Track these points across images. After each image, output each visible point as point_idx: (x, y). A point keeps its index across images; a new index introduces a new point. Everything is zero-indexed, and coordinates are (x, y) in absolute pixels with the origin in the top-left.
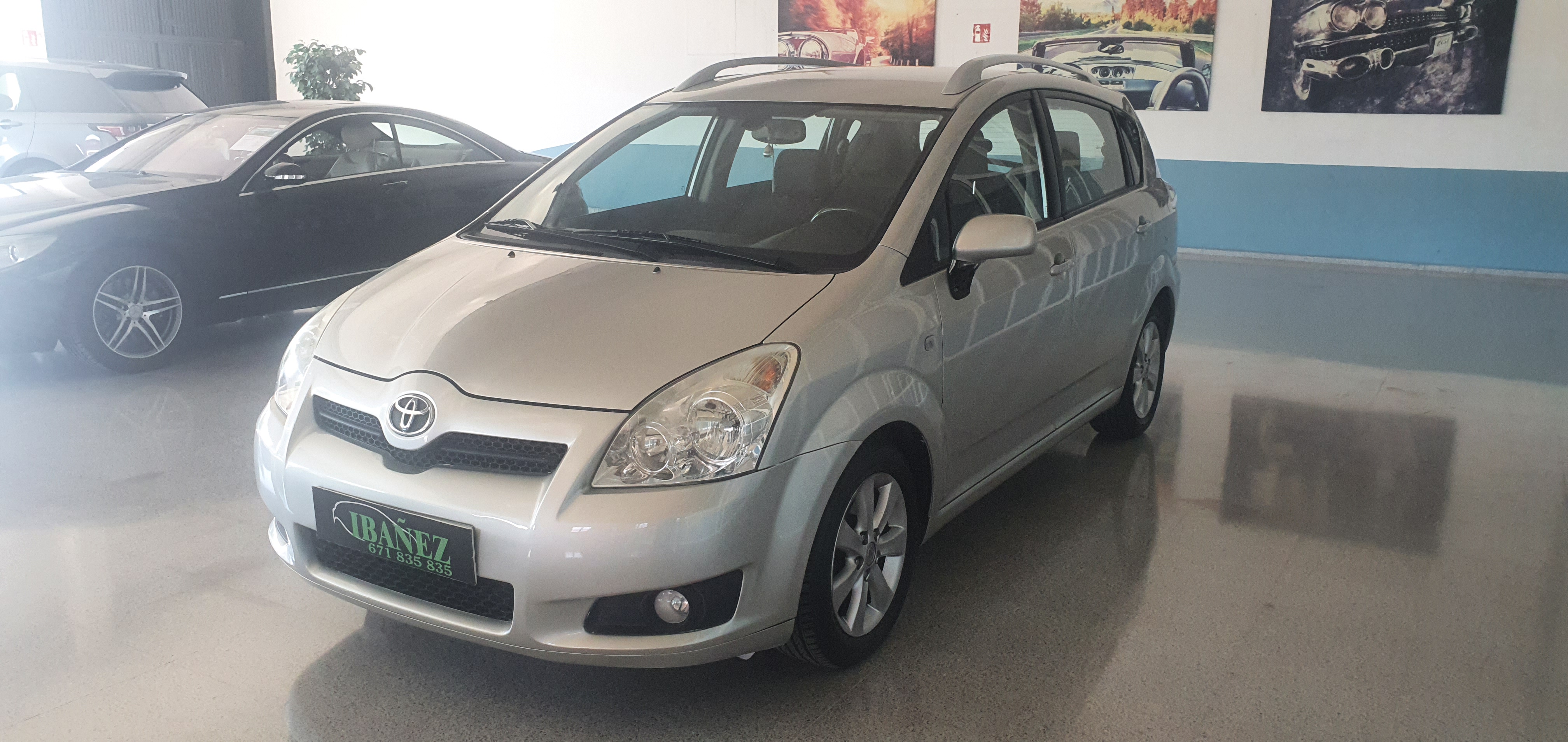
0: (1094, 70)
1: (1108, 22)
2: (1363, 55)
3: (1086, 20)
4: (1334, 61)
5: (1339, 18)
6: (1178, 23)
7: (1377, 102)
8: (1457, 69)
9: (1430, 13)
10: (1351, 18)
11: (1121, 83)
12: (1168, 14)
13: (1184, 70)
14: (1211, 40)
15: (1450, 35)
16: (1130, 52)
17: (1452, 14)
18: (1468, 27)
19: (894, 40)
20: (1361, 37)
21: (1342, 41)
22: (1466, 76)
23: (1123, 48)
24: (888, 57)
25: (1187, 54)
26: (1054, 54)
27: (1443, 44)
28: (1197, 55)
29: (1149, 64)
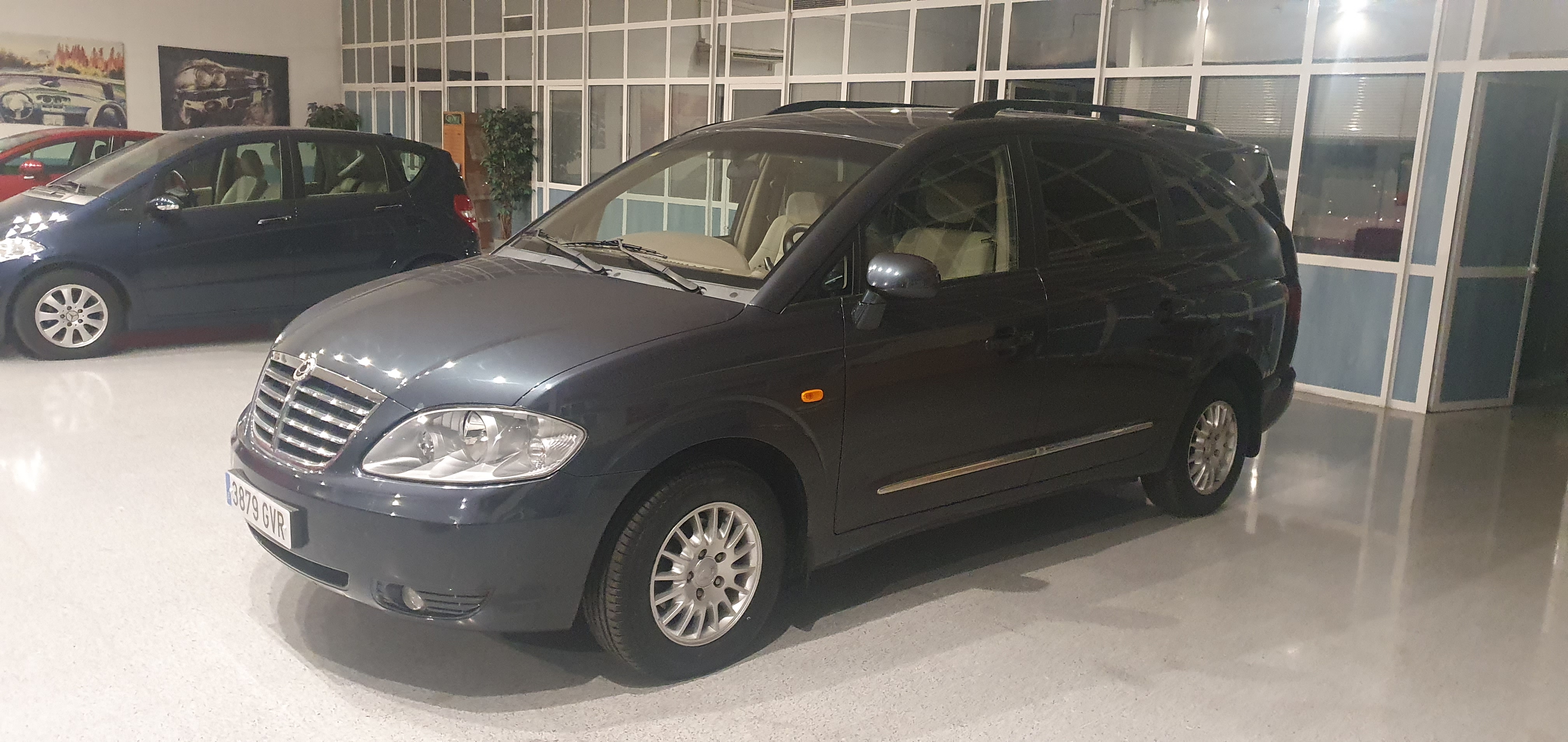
0: (39, 98)
1: (45, 65)
2: (217, 100)
3: (26, 62)
4: (202, 103)
5: (201, 78)
6: (98, 71)
8: (266, 111)
9: (248, 79)
10: (208, 79)
11: (61, 107)
12: (91, 65)
13: (106, 102)
14: (123, 84)
15: (260, 93)
16: (65, 87)
17: (259, 80)
18: (268, 89)
20: (215, 90)
21: (204, 91)
23: (59, 83)
25: (108, 91)
27: (257, 97)
28: (114, 93)
29: (81, 96)
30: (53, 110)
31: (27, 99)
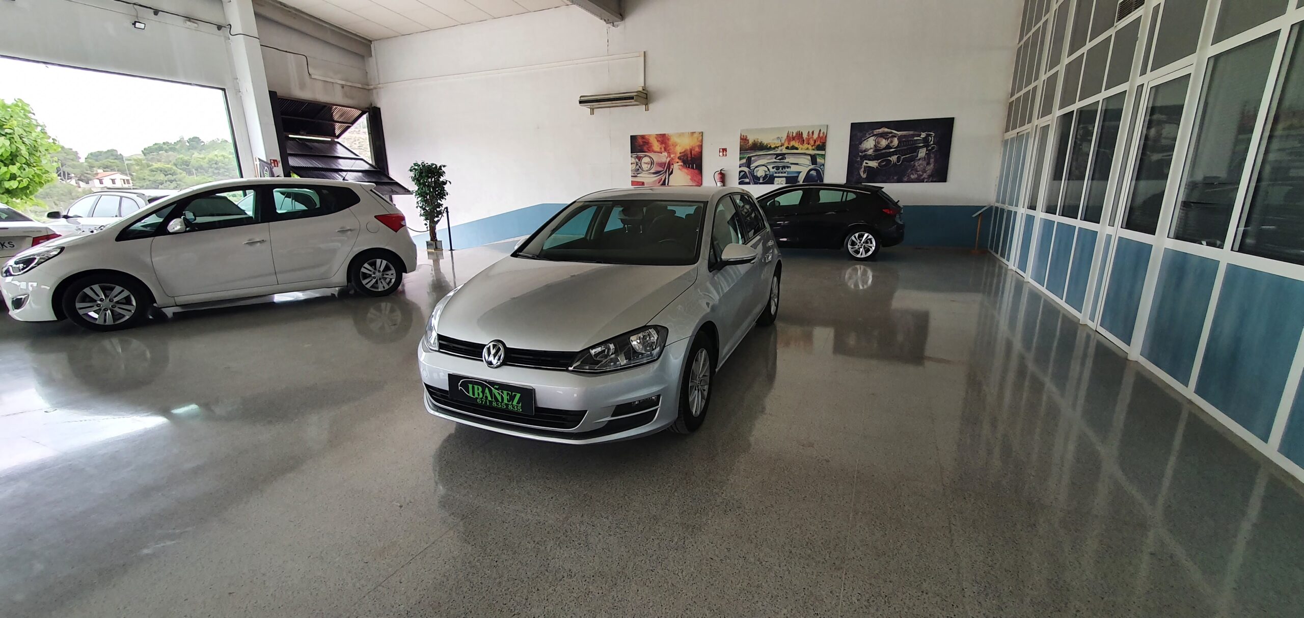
0: (773, 168)
1: (779, 146)
2: (889, 158)
3: (769, 146)
4: (877, 161)
5: (879, 143)
6: (810, 147)
7: (895, 178)
8: (928, 164)
9: (916, 140)
10: (884, 143)
11: (785, 173)
12: (805, 142)
13: (812, 167)
14: (824, 153)
15: (925, 149)
16: (789, 159)
17: (925, 140)
18: (932, 146)
19: (684, 156)
20: (888, 151)
21: (879, 152)
22: (932, 166)
23: (785, 158)
24: (682, 164)
25: (814, 159)
26: (755, 161)
27: (922, 153)
28: (818, 160)
29: (797, 164)
30: (780, 175)
31: (767, 169)
